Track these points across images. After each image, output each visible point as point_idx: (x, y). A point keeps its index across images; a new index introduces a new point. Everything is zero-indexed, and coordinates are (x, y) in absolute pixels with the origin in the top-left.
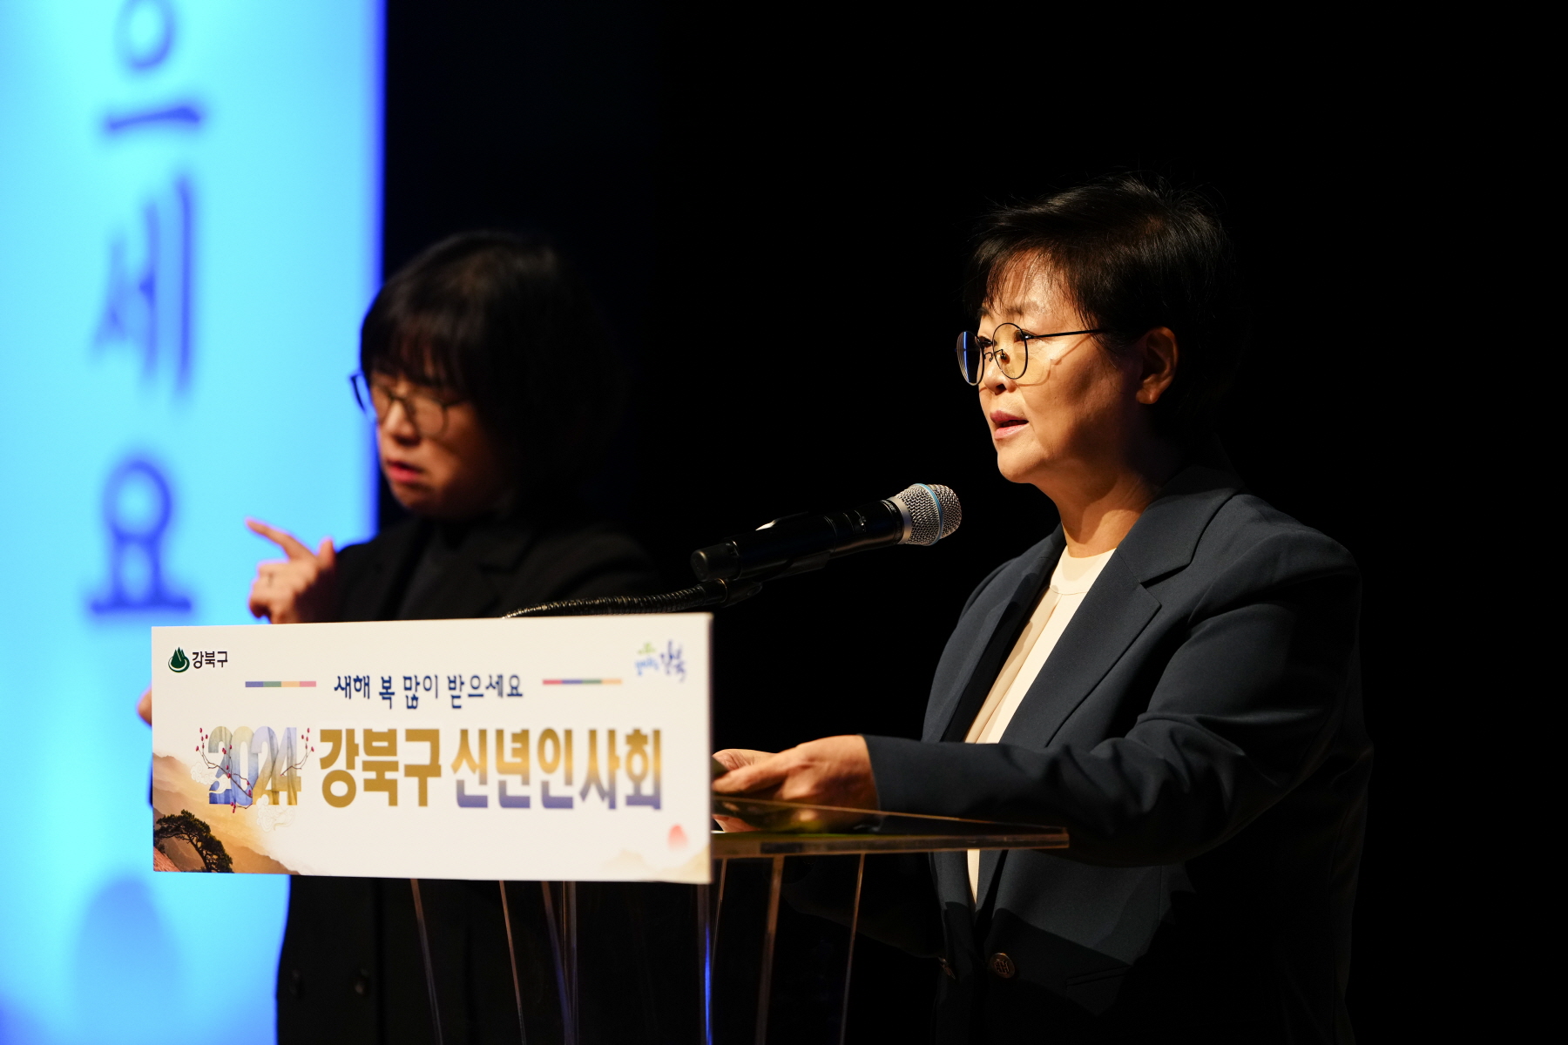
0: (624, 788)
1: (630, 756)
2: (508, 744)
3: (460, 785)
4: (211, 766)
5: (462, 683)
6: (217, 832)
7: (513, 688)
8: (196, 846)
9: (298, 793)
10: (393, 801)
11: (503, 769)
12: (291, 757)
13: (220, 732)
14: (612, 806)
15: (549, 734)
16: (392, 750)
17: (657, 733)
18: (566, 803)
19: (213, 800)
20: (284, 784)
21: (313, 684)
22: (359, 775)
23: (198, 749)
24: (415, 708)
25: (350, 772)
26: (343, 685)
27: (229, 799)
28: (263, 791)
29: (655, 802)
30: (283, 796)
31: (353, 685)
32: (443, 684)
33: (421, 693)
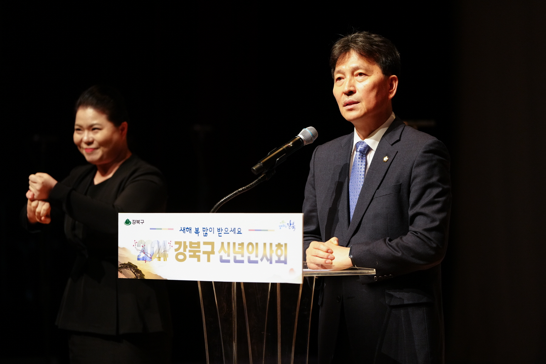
0: (275, 258)
1: (277, 250)
3: (221, 257)
4: (138, 250)
5: (222, 230)
6: (139, 268)
7: (239, 231)
8: (133, 272)
9: (167, 258)
10: (199, 260)
11: (235, 252)
14: (271, 263)
15: (250, 244)
16: (199, 247)
17: (286, 244)
18: (256, 262)
19: (139, 259)
20: (162, 255)
21: (173, 229)
22: (187, 254)
23: (134, 246)
24: (206, 236)
25: (185, 253)
26: (183, 229)
27: (144, 259)
28: (155, 257)
29: (285, 262)
30: (162, 259)
32: (216, 230)
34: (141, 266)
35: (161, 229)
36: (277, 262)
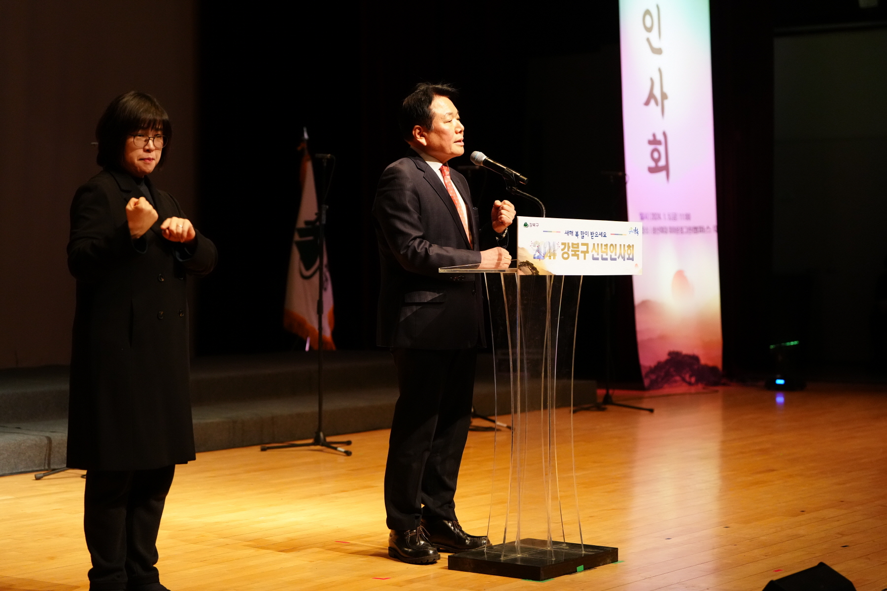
0: (627, 256)
2: (603, 247)
3: (593, 255)
6: (535, 266)
10: (578, 259)
12: (554, 248)
13: (536, 242)
14: (624, 260)
15: (612, 245)
16: (578, 247)
17: (633, 245)
18: (615, 259)
19: (534, 258)
20: (552, 254)
21: (560, 232)
22: (570, 253)
27: (539, 258)
28: (547, 256)
29: (632, 259)
30: (552, 257)
31: (569, 233)
32: (590, 234)
33: (585, 235)
34: (536, 264)
35: (551, 232)
36: (628, 259)
